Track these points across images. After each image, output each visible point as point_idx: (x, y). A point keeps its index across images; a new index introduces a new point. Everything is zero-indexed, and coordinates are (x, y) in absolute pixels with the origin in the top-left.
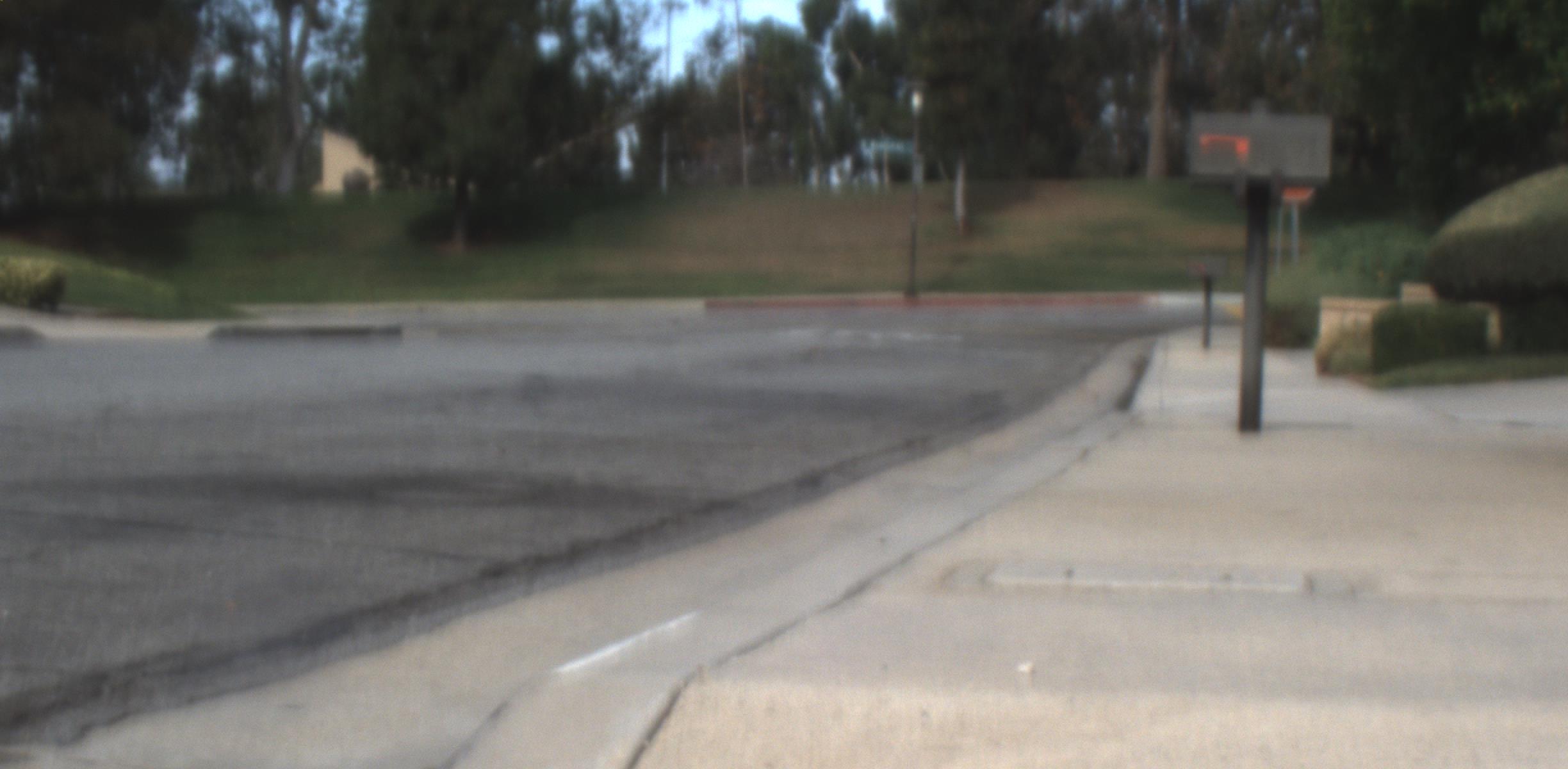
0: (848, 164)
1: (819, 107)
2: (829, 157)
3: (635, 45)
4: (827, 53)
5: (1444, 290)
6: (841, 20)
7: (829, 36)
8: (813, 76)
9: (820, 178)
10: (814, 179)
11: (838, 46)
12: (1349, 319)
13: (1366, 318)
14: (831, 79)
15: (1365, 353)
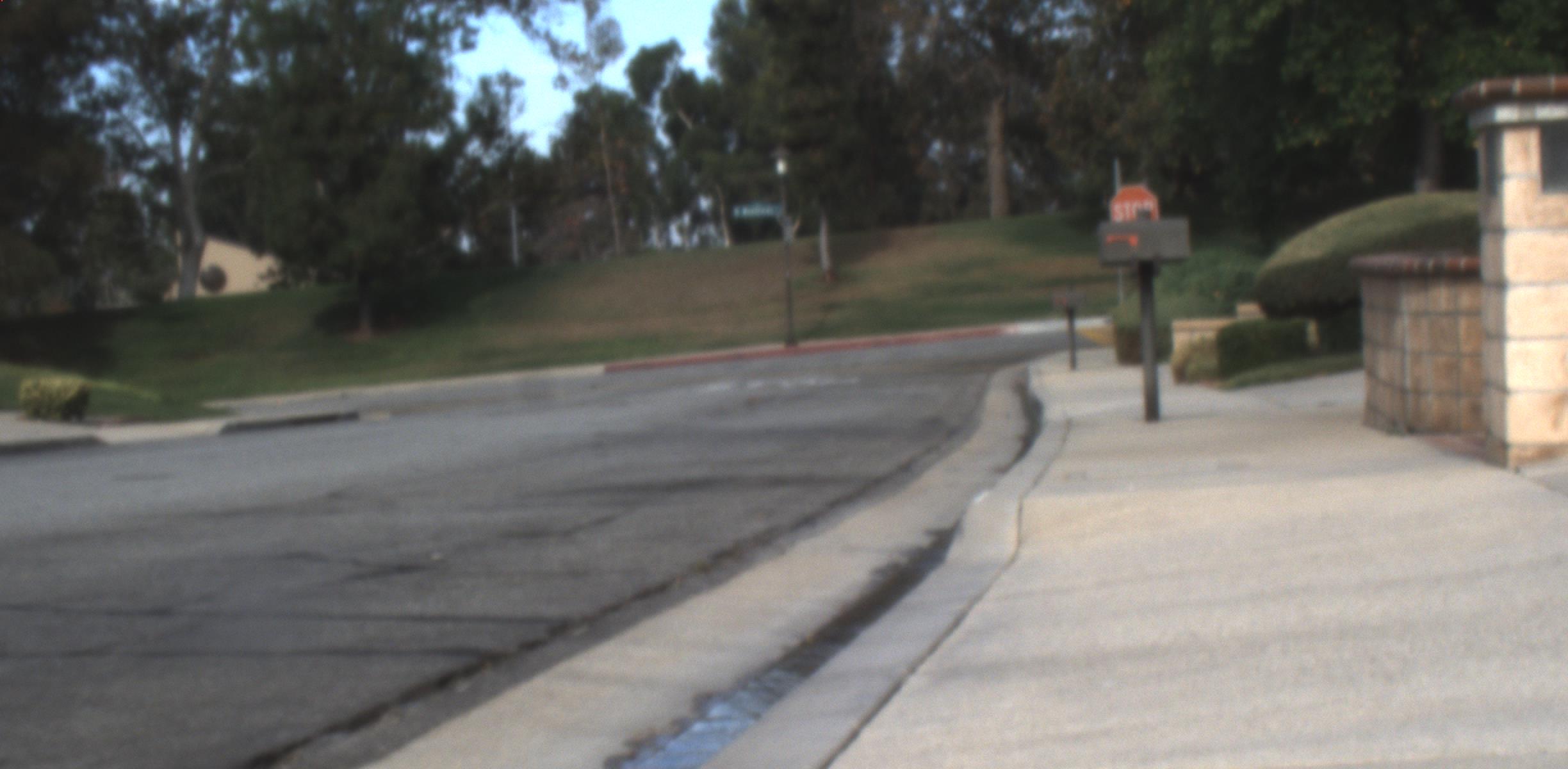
0: (686, 219)
1: (653, 167)
2: (666, 216)
4: (656, 113)
5: (1270, 309)
7: (657, 97)
8: (645, 134)
9: (660, 236)
10: (655, 239)
11: (666, 106)
12: (1196, 337)
13: (1210, 335)
14: (663, 139)
15: (1212, 362)
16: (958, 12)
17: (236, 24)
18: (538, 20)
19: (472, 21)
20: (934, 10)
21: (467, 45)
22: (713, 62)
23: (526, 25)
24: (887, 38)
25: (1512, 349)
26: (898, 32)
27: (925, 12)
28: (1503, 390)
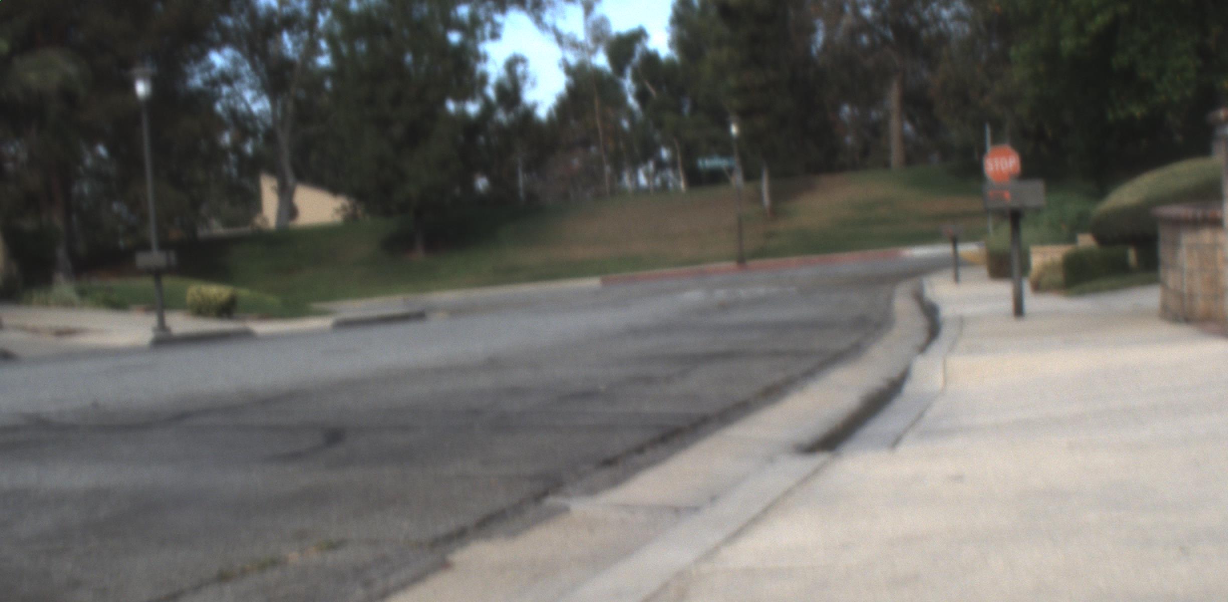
0: (651, 166)
1: (626, 124)
2: (635, 163)
4: (628, 84)
6: (637, 58)
7: (629, 72)
8: (619, 101)
9: (631, 178)
10: (627, 181)
11: (636, 78)
12: (1049, 258)
13: (1058, 257)
14: (633, 103)
15: (1059, 277)
16: (867, 12)
17: (322, 20)
18: (547, 17)
19: (498, 18)
20: (848, 9)
21: (495, 36)
22: (672, 45)
23: (538, 21)
24: (813, 30)
26: (820, 24)
27: (841, 11)
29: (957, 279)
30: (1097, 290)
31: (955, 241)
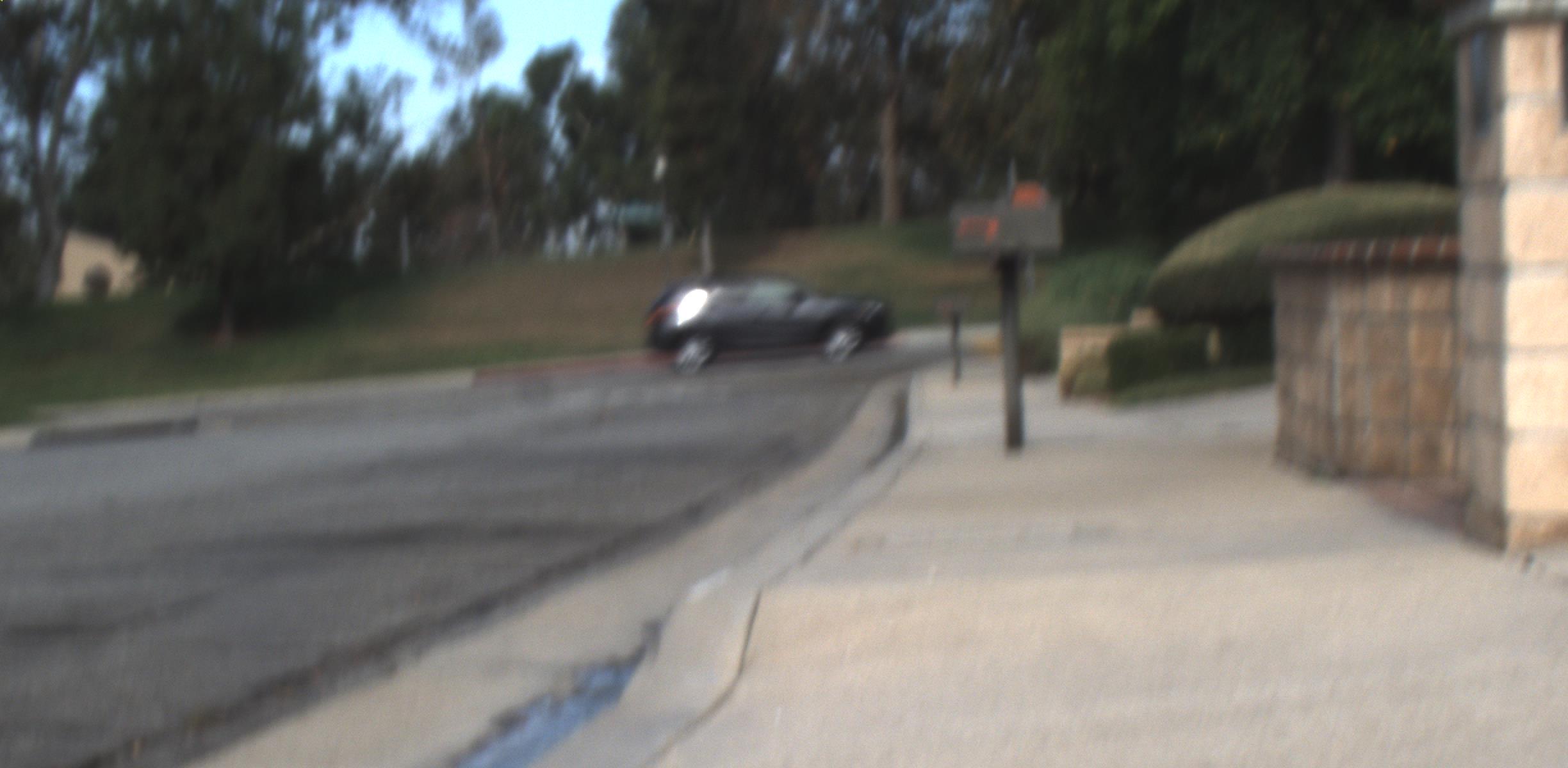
0: (583, 224)
1: (549, 172)
2: (564, 220)
3: (378, 128)
4: (553, 117)
5: (1167, 315)
6: (565, 82)
7: (556, 99)
8: (542, 141)
9: (557, 243)
10: (551, 243)
11: (564, 107)
12: (1088, 346)
13: (1102, 343)
14: (560, 143)
15: (1102, 374)
16: (850, 15)
18: (417, 16)
19: (346, 13)
20: (825, 11)
21: (341, 39)
22: (611, 66)
23: (404, 21)
25: (1515, 370)
27: (817, 12)
28: (1498, 431)
29: (957, 375)
30: (1158, 397)
31: (955, 322)
